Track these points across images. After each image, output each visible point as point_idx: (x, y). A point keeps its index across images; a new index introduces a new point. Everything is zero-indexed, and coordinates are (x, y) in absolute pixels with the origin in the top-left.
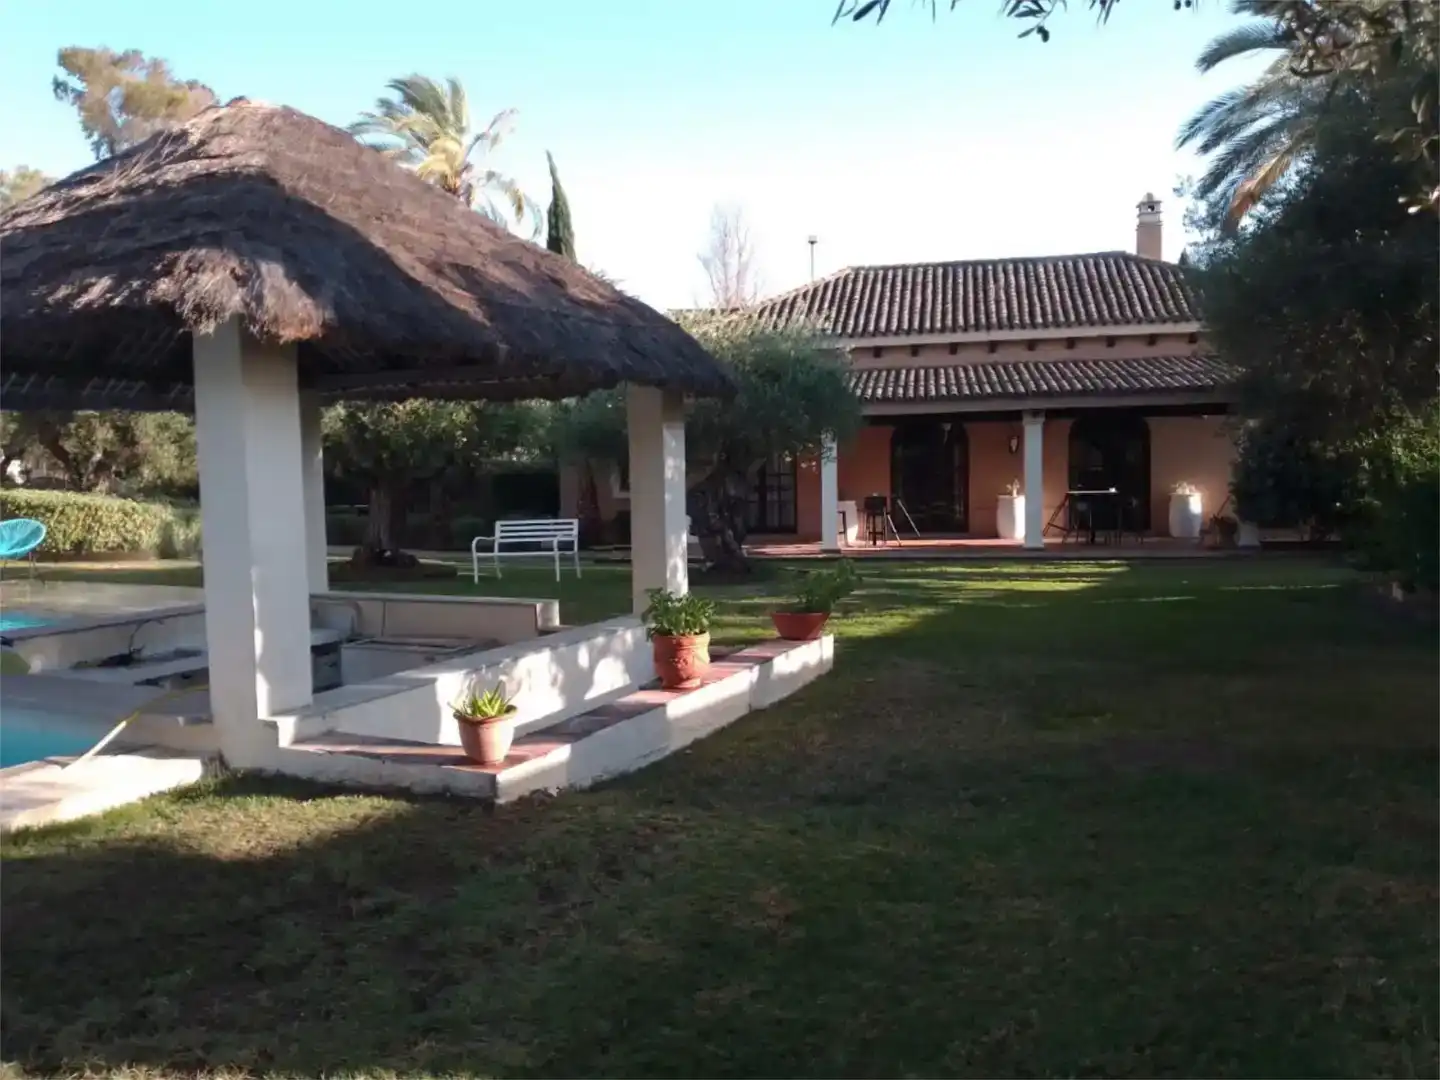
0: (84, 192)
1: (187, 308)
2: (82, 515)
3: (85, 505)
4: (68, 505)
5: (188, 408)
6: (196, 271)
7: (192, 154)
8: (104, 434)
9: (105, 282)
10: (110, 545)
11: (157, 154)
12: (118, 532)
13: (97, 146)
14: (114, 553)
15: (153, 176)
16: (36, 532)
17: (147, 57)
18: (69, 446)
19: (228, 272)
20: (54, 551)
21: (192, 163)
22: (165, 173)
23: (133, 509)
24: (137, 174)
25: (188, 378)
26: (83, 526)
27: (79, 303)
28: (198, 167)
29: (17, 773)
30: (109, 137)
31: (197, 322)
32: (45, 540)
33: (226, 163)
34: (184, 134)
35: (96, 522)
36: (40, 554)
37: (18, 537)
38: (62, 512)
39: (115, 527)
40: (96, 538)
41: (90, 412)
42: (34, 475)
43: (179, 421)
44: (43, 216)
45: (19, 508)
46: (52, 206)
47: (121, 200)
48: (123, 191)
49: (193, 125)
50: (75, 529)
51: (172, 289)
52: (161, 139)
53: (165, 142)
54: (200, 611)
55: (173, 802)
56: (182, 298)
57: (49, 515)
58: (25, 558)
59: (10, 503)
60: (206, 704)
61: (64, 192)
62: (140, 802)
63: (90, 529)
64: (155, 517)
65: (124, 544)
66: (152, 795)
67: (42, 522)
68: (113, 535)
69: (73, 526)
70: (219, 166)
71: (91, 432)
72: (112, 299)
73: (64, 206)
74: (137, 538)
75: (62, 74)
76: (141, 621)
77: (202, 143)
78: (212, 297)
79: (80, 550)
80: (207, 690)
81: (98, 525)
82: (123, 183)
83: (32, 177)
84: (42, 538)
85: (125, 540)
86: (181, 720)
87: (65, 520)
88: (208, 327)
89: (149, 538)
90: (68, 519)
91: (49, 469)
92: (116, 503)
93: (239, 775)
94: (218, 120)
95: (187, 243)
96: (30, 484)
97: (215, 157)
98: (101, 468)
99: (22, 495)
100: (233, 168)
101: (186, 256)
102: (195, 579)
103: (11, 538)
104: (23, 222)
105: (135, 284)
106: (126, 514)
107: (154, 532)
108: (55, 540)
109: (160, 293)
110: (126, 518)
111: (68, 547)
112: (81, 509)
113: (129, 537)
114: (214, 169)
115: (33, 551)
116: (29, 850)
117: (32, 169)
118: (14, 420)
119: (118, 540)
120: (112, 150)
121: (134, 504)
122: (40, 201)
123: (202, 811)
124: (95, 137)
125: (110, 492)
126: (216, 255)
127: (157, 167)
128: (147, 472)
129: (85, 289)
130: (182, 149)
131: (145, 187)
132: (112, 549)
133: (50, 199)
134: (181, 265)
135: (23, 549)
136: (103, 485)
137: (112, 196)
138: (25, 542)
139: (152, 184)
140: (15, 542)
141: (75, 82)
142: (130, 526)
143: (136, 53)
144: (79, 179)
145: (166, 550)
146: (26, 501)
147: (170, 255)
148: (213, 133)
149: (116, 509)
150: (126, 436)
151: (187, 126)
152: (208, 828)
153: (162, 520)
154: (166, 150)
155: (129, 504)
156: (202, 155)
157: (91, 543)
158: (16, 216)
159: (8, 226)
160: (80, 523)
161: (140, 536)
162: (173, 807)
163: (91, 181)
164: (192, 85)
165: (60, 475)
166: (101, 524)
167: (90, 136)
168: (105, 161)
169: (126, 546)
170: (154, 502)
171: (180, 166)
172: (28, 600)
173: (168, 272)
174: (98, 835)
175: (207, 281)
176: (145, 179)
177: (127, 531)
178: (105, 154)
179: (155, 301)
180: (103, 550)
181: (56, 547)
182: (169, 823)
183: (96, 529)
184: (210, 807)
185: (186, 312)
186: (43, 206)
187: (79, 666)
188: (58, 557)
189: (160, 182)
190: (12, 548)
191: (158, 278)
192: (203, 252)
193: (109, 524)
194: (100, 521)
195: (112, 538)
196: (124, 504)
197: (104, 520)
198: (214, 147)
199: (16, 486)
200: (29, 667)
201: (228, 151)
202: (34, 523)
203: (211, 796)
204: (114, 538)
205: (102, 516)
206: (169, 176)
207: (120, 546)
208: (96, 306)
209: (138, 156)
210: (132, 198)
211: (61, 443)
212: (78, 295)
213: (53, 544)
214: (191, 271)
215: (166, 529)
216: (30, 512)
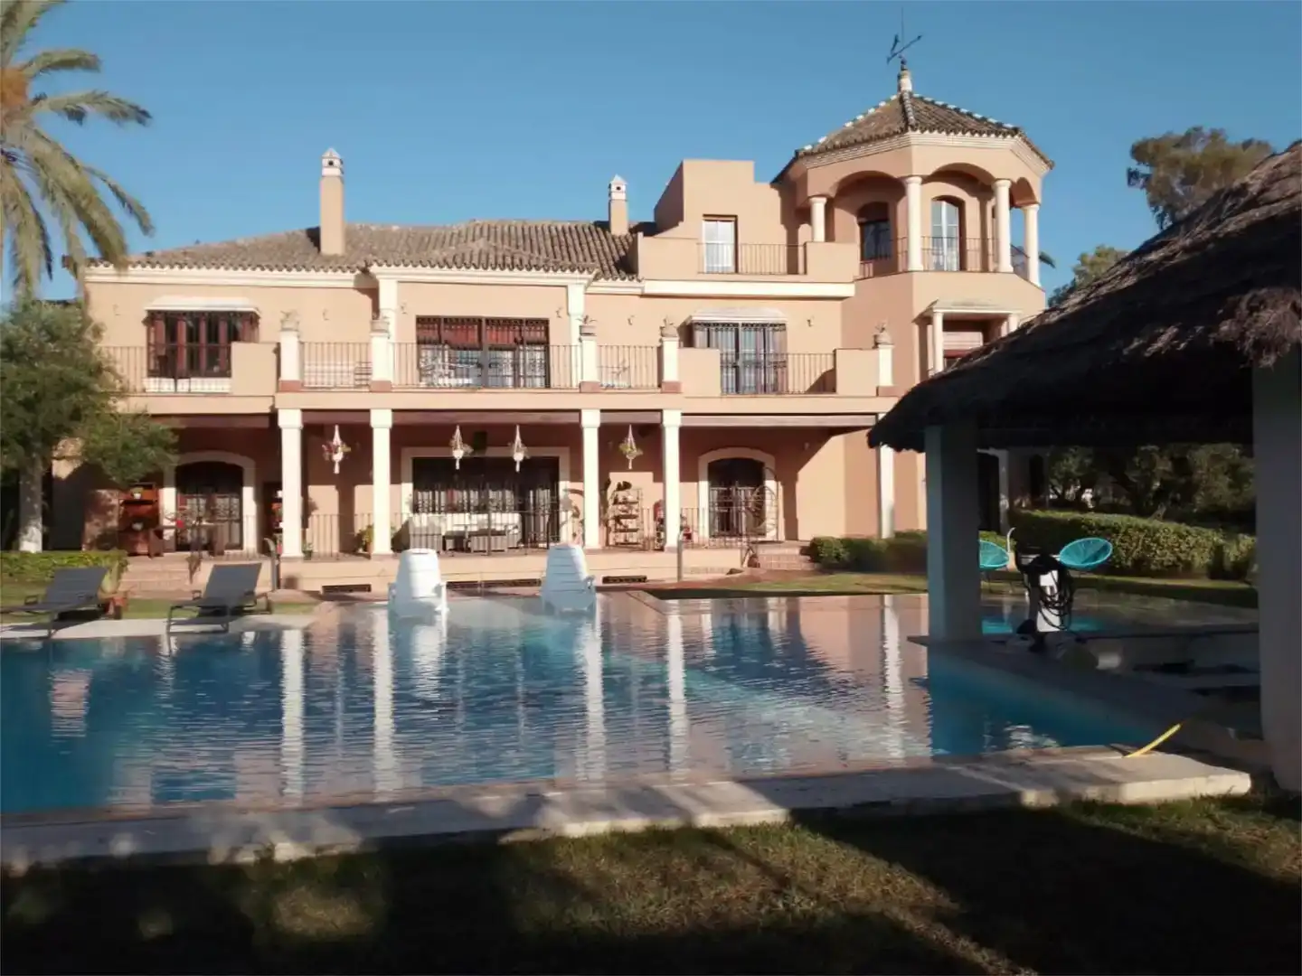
0: (1153, 257)
1: (1248, 344)
2: (1142, 536)
3: (1146, 527)
4: (1130, 527)
5: (1245, 438)
6: (1257, 309)
7: (1253, 203)
8: (1164, 466)
9: (1172, 331)
10: (1165, 563)
11: (1219, 211)
12: (1173, 553)
13: (1161, 218)
14: (1169, 571)
15: (1214, 231)
16: (1105, 548)
17: (1206, 131)
18: (1133, 476)
19: (1289, 305)
20: (1117, 566)
21: (1251, 212)
22: (1226, 226)
23: (1187, 532)
24: (1200, 231)
25: (1246, 410)
26: (1143, 546)
27: (1149, 352)
28: (1257, 214)
29: (1088, 752)
30: (1171, 208)
31: (1259, 356)
32: (1111, 555)
33: (1286, 204)
34: (1245, 186)
35: (1154, 542)
36: (1108, 568)
37: (1091, 552)
38: (1126, 533)
39: (1171, 548)
40: (1154, 556)
41: (1154, 447)
42: (1103, 501)
43: (1233, 451)
44: (1120, 283)
45: (1091, 528)
46: (1127, 274)
47: (1185, 257)
48: (1186, 250)
49: (1252, 178)
50: (1136, 547)
51: (1234, 328)
52: (1222, 196)
53: (1227, 197)
54: (1253, 630)
55: (1222, 809)
56: (1243, 337)
57: (1114, 535)
58: (1095, 570)
59: (1083, 524)
60: (1257, 721)
61: (1136, 261)
62: (1191, 802)
63: (1148, 548)
64: (1208, 540)
65: (1179, 564)
66: (1202, 797)
67: (1109, 541)
68: (1168, 554)
69: (1134, 544)
70: (1280, 208)
71: (1153, 465)
72: (1178, 345)
73: (1139, 270)
74: (1190, 559)
75: (1134, 165)
76: (1193, 635)
77: (1262, 191)
78: (1274, 330)
79: (1140, 567)
80: (1258, 708)
81: (1155, 545)
82: (1188, 242)
83: (1107, 254)
84: (1109, 555)
85: (1179, 559)
86: (1231, 731)
87: (1127, 540)
88: (1269, 361)
89: (1201, 559)
90: (1131, 538)
91: (1114, 496)
92: (1172, 526)
93: (1291, 798)
94: (1279, 165)
95: (1247, 286)
96: (1098, 509)
97: (1277, 201)
98: (1160, 495)
99: (1093, 517)
100: (1294, 207)
101: (1247, 297)
102: (1248, 599)
103: (1085, 552)
104: (1104, 290)
105: (1199, 329)
106: (1181, 536)
107: (1206, 554)
108: (1119, 557)
109: (1222, 335)
110: (1181, 541)
111: (1129, 563)
112: (1141, 530)
113: (1183, 556)
114: (1274, 213)
115: (1101, 566)
116: (1096, 821)
117: (1107, 246)
118: (1089, 456)
119: (1173, 558)
120: (1173, 218)
121: (1188, 528)
122: (1117, 271)
123: (1251, 823)
124: (1161, 210)
125: (1166, 517)
126: (1278, 292)
127: (1219, 222)
128: (1199, 500)
129: (1154, 339)
130: (1243, 200)
131: (1208, 242)
132: (1168, 567)
133: (1126, 268)
134: (1243, 305)
135: (1093, 563)
136: (1161, 511)
137: (1178, 256)
138: (1095, 557)
139: (1214, 238)
140: (1087, 557)
141: (1144, 169)
142: (1183, 547)
143: (1197, 129)
144: (1149, 247)
145: (1216, 571)
146: (1096, 523)
147: (1231, 299)
148: (1274, 179)
149: (1172, 531)
150: (1182, 466)
151: (1247, 179)
152: (1258, 841)
153: (1214, 542)
154: (1229, 204)
155: (1184, 528)
156: (1261, 203)
157: (1149, 561)
158: (1099, 286)
159: (1092, 296)
160: (1140, 543)
161: (1193, 556)
162: (1223, 813)
163: (1161, 245)
164: (1247, 145)
165: (1123, 501)
166: (1159, 544)
167: (1156, 209)
168: (1170, 228)
169: (1181, 566)
170: (1208, 527)
171: (1240, 217)
172: (1096, 606)
173: (1230, 314)
174: (1153, 821)
175: (1267, 317)
176: (1207, 235)
177: (1181, 552)
178: (1168, 223)
179: (1217, 343)
180: (1159, 567)
181: (1120, 563)
182: (1219, 828)
183: (1154, 549)
184: (1258, 822)
185: (1246, 349)
186: (1120, 275)
187: (1138, 668)
188: (1123, 571)
189: (1221, 235)
190: (1086, 561)
191: (1220, 322)
192: (1263, 291)
193: (1166, 545)
194: (1157, 541)
195: (1167, 557)
196: (1180, 528)
197: (1162, 540)
198: (1275, 193)
199: (1090, 510)
200: (1097, 663)
201: (1288, 194)
202: (1102, 541)
203: (1260, 812)
204: (1169, 558)
205: (1159, 537)
206: (1231, 228)
207: (1174, 565)
208: (1163, 352)
209: (1200, 217)
210: (1197, 254)
211: (1126, 473)
212: (1149, 345)
213: (1117, 561)
214: (1252, 310)
215: (1218, 551)
216: (1100, 532)
